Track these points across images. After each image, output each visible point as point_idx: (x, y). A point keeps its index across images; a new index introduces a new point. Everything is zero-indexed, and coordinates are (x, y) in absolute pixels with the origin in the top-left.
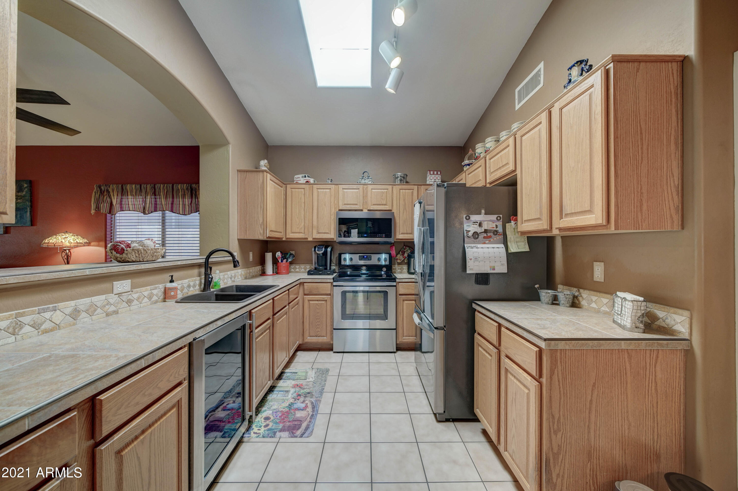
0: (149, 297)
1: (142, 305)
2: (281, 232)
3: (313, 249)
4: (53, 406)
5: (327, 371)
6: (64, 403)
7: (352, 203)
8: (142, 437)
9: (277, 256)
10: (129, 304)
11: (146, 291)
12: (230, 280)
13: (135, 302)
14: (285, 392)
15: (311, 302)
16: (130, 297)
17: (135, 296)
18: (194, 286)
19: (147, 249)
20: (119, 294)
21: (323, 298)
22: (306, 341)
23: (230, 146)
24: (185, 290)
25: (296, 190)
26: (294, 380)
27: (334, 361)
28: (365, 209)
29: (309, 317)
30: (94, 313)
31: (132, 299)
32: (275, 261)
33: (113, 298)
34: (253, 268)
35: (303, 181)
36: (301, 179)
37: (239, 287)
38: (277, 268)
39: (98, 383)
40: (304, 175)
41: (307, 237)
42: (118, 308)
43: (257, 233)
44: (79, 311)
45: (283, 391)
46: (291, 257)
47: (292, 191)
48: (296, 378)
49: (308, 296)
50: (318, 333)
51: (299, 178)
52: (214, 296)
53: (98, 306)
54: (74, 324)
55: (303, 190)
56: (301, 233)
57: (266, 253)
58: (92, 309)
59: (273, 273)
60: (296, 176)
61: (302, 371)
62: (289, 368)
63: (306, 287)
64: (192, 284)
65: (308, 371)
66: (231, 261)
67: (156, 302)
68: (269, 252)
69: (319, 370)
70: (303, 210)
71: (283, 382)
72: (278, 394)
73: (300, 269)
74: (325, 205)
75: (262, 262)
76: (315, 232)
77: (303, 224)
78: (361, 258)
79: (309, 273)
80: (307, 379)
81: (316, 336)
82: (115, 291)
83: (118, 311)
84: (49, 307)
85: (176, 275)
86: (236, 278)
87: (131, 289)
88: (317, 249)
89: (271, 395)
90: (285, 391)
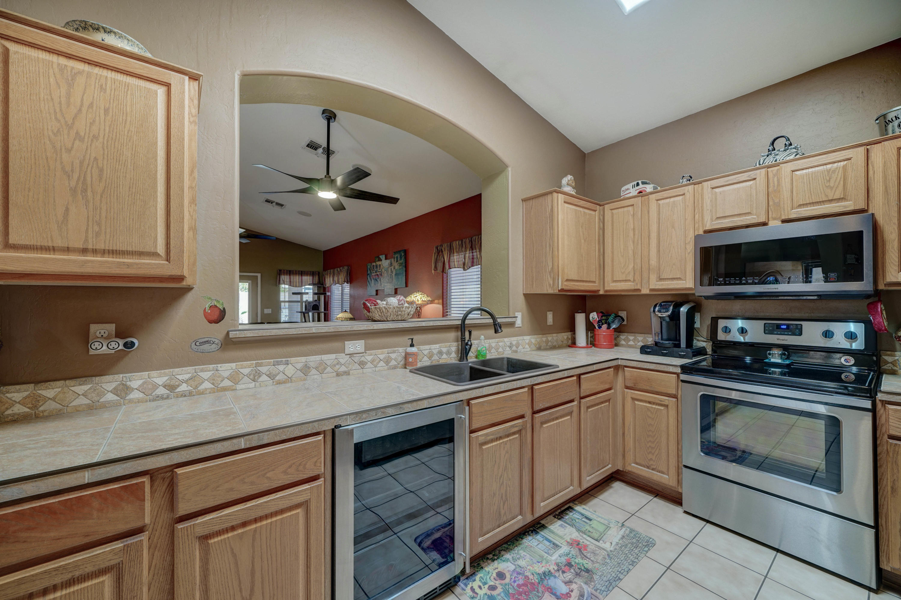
0: (385, 360)
1: (377, 369)
2: (594, 282)
3: (652, 309)
4: (117, 466)
5: (650, 544)
6: (129, 466)
7: (736, 213)
8: (240, 531)
9: (591, 319)
10: (362, 366)
11: (382, 354)
12: (508, 349)
13: (369, 365)
14: (552, 545)
15: (636, 402)
16: (363, 359)
17: (369, 358)
18: (448, 353)
19: (388, 307)
20: (351, 355)
21: (661, 401)
22: (628, 468)
23: (510, 169)
24: (435, 357)
25: (620, 210)
26: (578, 530)
27: (675, 530)
28: (774, 219)
29: (635, 426)
30: (324, 371)
31: (366, 361)
32: (590, 327)
33: (343, 358)
34: (555, 335)
35: (634, 192)
36: (631, 190)
37: (510, 360)
38: (594, 337)
39: (174, 453)
40: (635, 183)
41: (639, 287)
42: (349, 369)
43: (545, 285)
44: (309, 368)
45: (550, 541)
46: (616, 321)
47: (612, 214)
48: (583, 529)
49: (632, 391)
50: (652, 462)
51: (628, 189)
52: (469, 369)
53: (328, 365)
54: (305, 380)
55: (630, 208)
56: (629, 280)
57: (576, 314)
58: (323, 367)
59: (587, 344)
60: (623, 189)
61: (602, 521)
62: (585, 504)
63: (627, 374)
64: (444, 350)
65: (611, 525)
66: (491, 326)
67: (395, 367)
68: (580, 313)
69: (632, 535)
70: (631, 243)
71: (561, 526)
72: (540, 542)
73: (636, 343)
74: (673, 227)
75: (572, 328)
76: (653, 278)
77: (631, 266)
78: (768, 330)
79: (644, 350)
80: (601, 542)
81: (648, 467)
82: (347, 352)
83: (349, 372)
84: (282, 361)
85: (417, 338)
86: (520, 347)
87: (365, 350)
88: (657, 309)
89: (530, 538)
90: (554, 544)
